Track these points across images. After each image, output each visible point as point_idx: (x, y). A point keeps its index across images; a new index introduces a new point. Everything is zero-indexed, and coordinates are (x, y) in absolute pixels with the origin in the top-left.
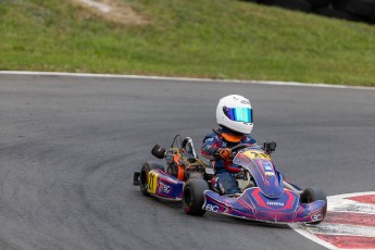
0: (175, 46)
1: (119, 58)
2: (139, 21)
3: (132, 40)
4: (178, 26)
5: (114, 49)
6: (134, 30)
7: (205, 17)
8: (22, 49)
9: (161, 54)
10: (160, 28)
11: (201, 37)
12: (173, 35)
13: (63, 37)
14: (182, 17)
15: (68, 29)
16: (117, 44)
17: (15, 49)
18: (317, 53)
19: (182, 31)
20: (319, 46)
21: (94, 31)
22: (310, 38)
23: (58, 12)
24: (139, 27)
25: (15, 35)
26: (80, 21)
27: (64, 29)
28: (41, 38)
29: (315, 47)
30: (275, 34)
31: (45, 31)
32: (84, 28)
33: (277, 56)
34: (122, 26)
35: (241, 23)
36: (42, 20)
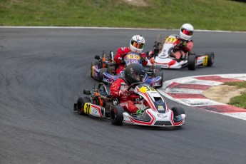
0: (158, 16)
1: (129, 21)
2: (145, 5)
3: (139, 13)
4: (163, 7)
5: (128, 17)
6: (141, 9)
7: (177, 3)
8: (83, 17)
9: (149, 19)
10: (154, 8)
11: (172, 11)
12: (159, 11)
13: (105, 13)
14: (165, 3)
15: (110, 9)
16: (131, 15)
17: (80, 17)
18: (227, 18)
19: (164, 9)
20: (229, 15)
21: (122, 9)
22: (226, 11)
23: (107, 2)
24: (143, 7)
25: (82, 12)
26: (116, 6)
27: (107, 9)
28: (95, 12)
29: (227, 15)
30: (209, 10)
31: (98, 10)
32: (118, 8)
33: (207, 19)
34: (136, 7)
35: (194, 5)
36: (98, 5)
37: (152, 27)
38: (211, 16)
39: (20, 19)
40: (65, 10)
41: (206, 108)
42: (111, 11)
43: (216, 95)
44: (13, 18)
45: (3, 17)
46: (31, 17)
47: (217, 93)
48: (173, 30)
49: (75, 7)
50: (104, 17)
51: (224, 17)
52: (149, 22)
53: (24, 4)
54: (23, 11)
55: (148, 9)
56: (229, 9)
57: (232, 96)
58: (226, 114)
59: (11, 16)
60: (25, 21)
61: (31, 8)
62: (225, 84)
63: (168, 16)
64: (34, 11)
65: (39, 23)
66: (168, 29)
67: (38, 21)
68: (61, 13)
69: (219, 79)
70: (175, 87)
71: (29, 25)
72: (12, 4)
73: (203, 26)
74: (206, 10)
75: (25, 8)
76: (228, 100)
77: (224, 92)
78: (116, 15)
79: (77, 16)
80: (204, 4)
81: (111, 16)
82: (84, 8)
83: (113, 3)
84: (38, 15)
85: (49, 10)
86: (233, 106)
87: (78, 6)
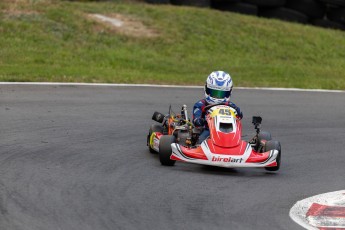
0: (183, 56)
1: (132, 68)
2: (149, 34)
3: (144, 52)
4: (186, 38)
5: (127, 60)
6: (144, 42)
7: (210, 30)
8: (43, 62)
9: (170, 64)
10: (169, 40)
11: (207, 48)
12: (181, 47)
13: (80, 50)
15: (84, 43)
16: (130, 56)
17: (36, 61)
18: (315, 61)
19: (189, 43)
20: (316, 55)
21: (108, 44)
22: (308, 47)
23: (74, 27)
24: (149, 40)
25: (36, 49)
26: (95, 36)
27: (80, 43)
28: (60, 51)
29: (312, 56)
30: (275, 44)
31: (63, 45)
32: (98, 42)
33: (278, 64)
34: (134, 39)
35: (243, 34)
36: (60, 35)
42: (90, 48)
50: (82, 61)
51: (309, 59)
55: (158, 44)
80: (263, 33)
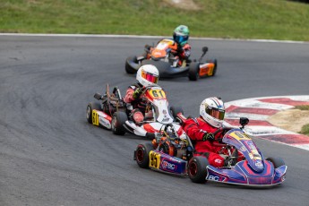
0: (213, 21)
2: (195, 7)
3: (188, 18)
4: (218, 10)
5: (175, 23)
6: (191, 12)
7: (236, 5)
8: (117, 23)
9: (202, 26)
10: (207, 12)
11: (230, 16)
12: (213, 16)
13: (146, 17)
14: (222, 6)
15: (151, 12)
16: (178, 20)
17: (114, 23)
18: (299, 25)
19: (219, 14)
20: (301, 21)
21: (167, 13)
22: (298, 16)
23: (148, 3)
24: (194, 11)
25: (117, 16)
26: (160, 8)
27: (149, 12)
28: (133, 17)
29: (298, 22)
30: (276, 15)
31: (137, 14)
32: (161, 12)
33: (273, 26)
34: (184, 11)
35: (257, 8)
36: (137, 8)
37: (204, 36)
38: (278, 23)
39: (39, 24)
40: (96, 14)
41: (272, 138)
42: (154, 15)
43: (285, 121)
44: (30, 23)
45: (17, 22)
46: (53, 23)
47: (285, 119)
48: (231, 39)
49: (108, 10)
50: (145, 23)
51: (295, 24)
52: (201, 30)
53: (44, 6)
54: (42, 15)
55: (200, 14)
56: (301, 14)
57: (305, 124)
58: (297, 146)
59: (27, 21)
60: (45, 26)
61: (53, 11)
62: (296, 108)
63: (224, 22)
64: (57, 15)
65: (63, 30)
66: (225, 38)
67: (62, 27)
68: (90, 17)
69: (288, 102)
70: (234, 111)
71: (50, 32)
72: (29, 5)
73: (268, 34)
74: (273, 15)
75: (46, 11)
76: (299, 128)
77: (294, 118)
78: (160, 21)
79: (110, 22)
80: (270, 8)
81: (154, 21)
82: (120, 11)
83: (156, 6)
84: (62, 20)
85: (75, 13)
86: (306, 136)
87: (112, 8)
